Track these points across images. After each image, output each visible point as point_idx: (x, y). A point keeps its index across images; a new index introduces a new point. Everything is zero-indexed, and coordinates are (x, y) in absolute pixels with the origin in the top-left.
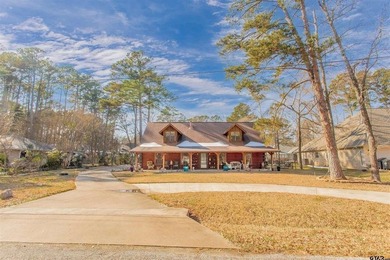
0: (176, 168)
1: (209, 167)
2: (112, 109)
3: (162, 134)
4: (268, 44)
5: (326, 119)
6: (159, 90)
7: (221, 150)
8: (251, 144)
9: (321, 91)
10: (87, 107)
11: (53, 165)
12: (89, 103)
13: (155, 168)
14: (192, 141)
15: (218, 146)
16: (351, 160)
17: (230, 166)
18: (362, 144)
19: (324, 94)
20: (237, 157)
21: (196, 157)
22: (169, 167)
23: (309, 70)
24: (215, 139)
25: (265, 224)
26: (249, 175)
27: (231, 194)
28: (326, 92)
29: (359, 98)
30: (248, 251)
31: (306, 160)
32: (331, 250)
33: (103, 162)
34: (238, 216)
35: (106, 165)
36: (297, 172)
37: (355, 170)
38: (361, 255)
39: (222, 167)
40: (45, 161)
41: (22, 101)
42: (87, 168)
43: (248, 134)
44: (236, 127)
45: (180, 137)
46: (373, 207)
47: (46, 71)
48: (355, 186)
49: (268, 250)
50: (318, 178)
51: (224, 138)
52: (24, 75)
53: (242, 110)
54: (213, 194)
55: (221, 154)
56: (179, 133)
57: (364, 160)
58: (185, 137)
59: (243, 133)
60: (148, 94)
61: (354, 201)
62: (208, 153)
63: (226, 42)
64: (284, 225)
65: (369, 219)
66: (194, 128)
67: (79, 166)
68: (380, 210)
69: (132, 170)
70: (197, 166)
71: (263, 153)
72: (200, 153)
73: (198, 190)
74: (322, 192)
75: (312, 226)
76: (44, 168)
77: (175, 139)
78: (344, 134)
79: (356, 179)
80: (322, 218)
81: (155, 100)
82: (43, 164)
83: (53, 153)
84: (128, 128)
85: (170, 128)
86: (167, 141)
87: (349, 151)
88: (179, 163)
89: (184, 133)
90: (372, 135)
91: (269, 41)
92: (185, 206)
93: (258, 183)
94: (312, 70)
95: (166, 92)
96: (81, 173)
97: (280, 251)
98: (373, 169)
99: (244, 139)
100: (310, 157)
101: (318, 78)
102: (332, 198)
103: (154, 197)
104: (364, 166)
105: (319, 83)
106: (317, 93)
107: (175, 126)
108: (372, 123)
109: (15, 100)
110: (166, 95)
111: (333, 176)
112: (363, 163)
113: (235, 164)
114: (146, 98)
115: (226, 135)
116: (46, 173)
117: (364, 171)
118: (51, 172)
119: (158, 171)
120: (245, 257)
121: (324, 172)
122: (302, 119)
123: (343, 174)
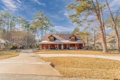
0: (53, 49)
1: (64, 49)
2: (34, 30)
3: (49, 38)
4: (83, 6)
5: (103, 32)
6: (48, 24)
7: (68, 43)
8: (78, 41)
9: (101, 23)
10: (26, 29)
11: (14, 48)
12: (27, 28)
13: (46, 49)
14: (58, 40)
15: (67, 42)
16: (111, 46)
17: (71, 48)
18: (115, 41)
19: (102, 24)
20: (73, 45)
21: (60, 45)
22: (51, 49)
23: (97, 16)
24: (66, 39)
25: (76, 67)
26: (77, 51)
27: (68, 57)
28: (103, 23)
29: (114, 25)
30: (65, 77)
31: (97, 46)
32: (94, 77)
33: (31, 47)
34: (68, 65)
35: (32, 48)
36: (93, 50)
37: (113, 49)
38: (104, 78)
39: (68, 49)
40: (12, 47)
41: (6, 28)
42: (25, 49)
43: (77, 38)
44: (73, 35)
45: (55, 39)
46: (115, 62)
47: (13, 18)
48: (111, 55)
49: (72, 76)
50: (99, 52)
51: (69, 39)
52: (6, 19)
53: (77, 30)
54: (62, 57)
55: (68, 44)
56: (54, 38)
57: (116, 46)
58: (56, 39)
59: (76, 37)
60: (46, 25)
61: (108, 60)
62: (64, 44)
63: (69, 7)
64: (83, 68)
65: (112, 66)
66: (60, 36)
67: (23, 48)
68: (117, 62)
69: (39, 49)
70: (60, 48)
71: (82, 44)
72: (61, 44)
73: (57, 56)
74: (99, 57)
75: (92, 68)
76: (11, 49)
77: (53, 39)
78: (110, 37)
79: (112, 52)
80: (96, 65)
81: (47, 27)
82: (11, 48)
83: (14, 44)
84: (39, 36)
85: (52, 36)
86: (50, 40)
87: (111, 43)
88: (54, 47)
89: (56, 38)
90: (118, 37)
91: (83, 5)
92: (51, 61)
93: (79, 54)
94: (98, 15)
95: (51, 24)
96: (23, 51)
97: (76, 77)
98: (118, 49)
99: (76, 39)
100: (98, 45)
101: (100, 18)
102: (102, 59)
103: (42, 58)
104: (116, 48)
105: (100, 20)
106: (99, 23)
107: (53, 35)
108: (118, 33)
109: (3, 28)
110: (51, 25)
111: (104, 51)
112: (115, 47)
113: (72, 48)
114: (45, 26)
115: (70, 38)
116: (12, 51)
117: (116, 50)
118: (14, 50)
119: (47, 50)
120: (63, 79)
121: (102, 50)
122: (95, 33)
123: (107, 51)
